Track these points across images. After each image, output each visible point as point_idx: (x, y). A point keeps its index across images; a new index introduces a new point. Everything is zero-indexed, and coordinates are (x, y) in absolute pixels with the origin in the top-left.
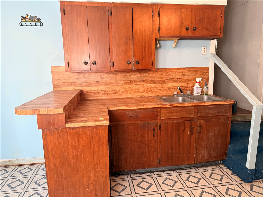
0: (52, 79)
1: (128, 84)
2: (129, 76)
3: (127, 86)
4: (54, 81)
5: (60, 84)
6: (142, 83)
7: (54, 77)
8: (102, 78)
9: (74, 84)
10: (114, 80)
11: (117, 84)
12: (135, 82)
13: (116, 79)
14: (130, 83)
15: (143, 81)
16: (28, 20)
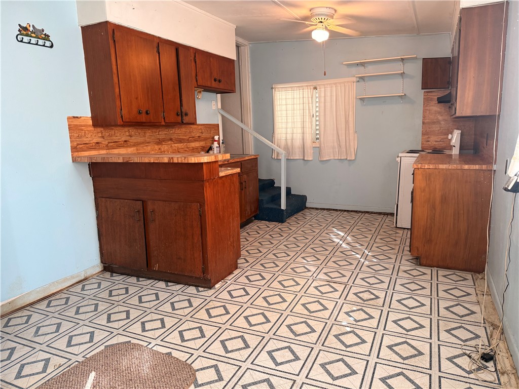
0: (70, 138)
1: (157, 145)
2: (157, 133)
3: (157, 147)
4: (73, 141)
5: (81, 146)
6: (170, 142)
7: (73, 134)
8: (131, 136)
9: (98, 146)
10: (144, 138)
11: (147, 144)
12: (163, 141)
13: (145, 137)
14: (159, 142)
15: (171, 139)
16: (30, 33)
